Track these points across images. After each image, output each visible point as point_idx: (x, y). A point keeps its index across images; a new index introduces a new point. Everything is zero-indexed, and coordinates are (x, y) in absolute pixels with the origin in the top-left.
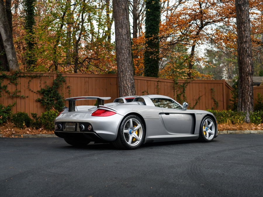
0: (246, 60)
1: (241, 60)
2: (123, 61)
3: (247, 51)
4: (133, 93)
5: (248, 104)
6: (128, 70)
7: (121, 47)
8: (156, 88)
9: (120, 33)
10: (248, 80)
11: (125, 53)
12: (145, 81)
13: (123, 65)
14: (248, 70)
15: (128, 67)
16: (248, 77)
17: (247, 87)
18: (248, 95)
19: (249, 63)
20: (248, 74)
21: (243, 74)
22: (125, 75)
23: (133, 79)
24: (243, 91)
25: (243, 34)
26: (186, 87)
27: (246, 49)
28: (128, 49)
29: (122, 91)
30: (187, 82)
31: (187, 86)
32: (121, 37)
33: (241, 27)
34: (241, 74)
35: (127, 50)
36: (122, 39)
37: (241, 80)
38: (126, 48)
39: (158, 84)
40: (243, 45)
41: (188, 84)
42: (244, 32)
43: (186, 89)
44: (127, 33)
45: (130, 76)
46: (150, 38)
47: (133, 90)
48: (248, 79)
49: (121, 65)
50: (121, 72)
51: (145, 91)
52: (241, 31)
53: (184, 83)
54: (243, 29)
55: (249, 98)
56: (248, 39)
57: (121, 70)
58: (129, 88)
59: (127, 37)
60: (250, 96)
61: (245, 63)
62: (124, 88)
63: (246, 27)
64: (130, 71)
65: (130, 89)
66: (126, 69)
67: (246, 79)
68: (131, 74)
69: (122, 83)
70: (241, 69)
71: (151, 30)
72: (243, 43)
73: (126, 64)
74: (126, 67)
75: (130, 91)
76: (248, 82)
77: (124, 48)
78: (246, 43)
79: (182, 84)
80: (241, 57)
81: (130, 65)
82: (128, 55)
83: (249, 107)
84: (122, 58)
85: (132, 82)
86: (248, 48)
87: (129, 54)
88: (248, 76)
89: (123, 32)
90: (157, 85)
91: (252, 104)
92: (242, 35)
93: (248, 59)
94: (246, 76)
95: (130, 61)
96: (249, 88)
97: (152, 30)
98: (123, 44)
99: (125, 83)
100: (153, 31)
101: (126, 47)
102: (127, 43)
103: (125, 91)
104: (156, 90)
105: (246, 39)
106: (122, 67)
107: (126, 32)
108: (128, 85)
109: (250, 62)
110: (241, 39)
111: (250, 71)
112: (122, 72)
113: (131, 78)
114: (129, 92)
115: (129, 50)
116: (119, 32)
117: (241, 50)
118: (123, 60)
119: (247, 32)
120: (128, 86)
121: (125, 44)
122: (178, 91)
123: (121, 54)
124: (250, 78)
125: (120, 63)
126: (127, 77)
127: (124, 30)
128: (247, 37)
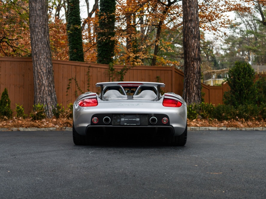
0: (191, 42)
1: (186, 42)
2: (37, 42)
3: (192, 31)
4: (49, 80)
5: (193, 96)
6: (42, 52)
7: (34, 25)
8: (87, 75)
9: (33, 8)
10: (194, 67)
11: (39, 32)
12: (73, 67)
13: (37, 47)
14: (193, 54)
15: (42, 48)
16: (194, 63)
17: (192, 74)
18: (193, 85)
19: (195, 46)
20: (194, 59)
21: (187, 59)
22: (39, 59)
23: (49, 64)
24: (187, 79)
25: (188, 11)
26: (124, 74)
27: (191, 29)
28: (42, 27)
29: (35, 77)
30: (126, 68)
31: (126, 72)
32: (34, 13)
33: (185, 3)
34: (186, 59)
35: (41, 29)
36: (35, 15)
37: (186, 66)
38: (40, 26)
39: (89, 69)
40: (188, 25)
41: (127, 71)
42: (189, 8)
43: (124, 77)
44: (42, 8)
45: (45, 59)
46: (103, 17)
47: (49, 77)
48: (193, 65)
49: (34, 46)
50: (34, 54)
51: (73, 78)
52: (186, 8)
53: (123, 70)
54: (188, 5)
55: (194, 88)
56: (194, 17)
57: (35, 52)
58: (43, 73)
59: (43, 13)
60: (196, 86)
61: (190, 46)
62: (37, 74)
63: (192, 3)
64: (45, 54)
65: (45, 75)
66: (40, 51)
67: (191, 65)
68: (47, 58)
69: (36, 68)
70: (186, 53)
71: (104, 8)
72: (187, 21)
73: (40, 45)
74: (40, 49)
75: (45, 77)
76: (194, 69)
77: (38, 26)
78: (192, 22)
79: (119, 71)
80: (185, 39)
81: (45, 46)
82: (43, 35)
83: (195, 99)
84: (36, 38)
85: (48, 67)
86: (194, 28)
87: (44, 33)
88: (194, 61)
89: (36, 7)
90: (88, 71)
91: (198, 95)
92: (186, 12)
93: (194, 41)
94: (191, 61)
95: (46, 42)
96: (194, 76)
97: (106, 7)
98: (37, 21)
99: (39, 67)
100: (107, 9)
101: (40, 24)
102: (42, 20)
103: (38, 77)
104: (86, 77)
105: (192, 17)
106: (36, 49)
107: (41, 6)
108: (43, 70)
109: (196, 44)
110: (185, 17)
111: (197, 56)
112: (36, 54)
113: (47, 62)
114: (43, 79)
115: (45, 29)
116: (32, 6)
117: (185, 30)
118: (37, 40)
119: (192, 8)
120: (43, 72)
121: (39, 21)
122: (114, 78)
123: (34, 33)
124: (195, 64)
125: (34, 44)
126: (41, 60)
127: (38, 4)
128: (192, 14)
